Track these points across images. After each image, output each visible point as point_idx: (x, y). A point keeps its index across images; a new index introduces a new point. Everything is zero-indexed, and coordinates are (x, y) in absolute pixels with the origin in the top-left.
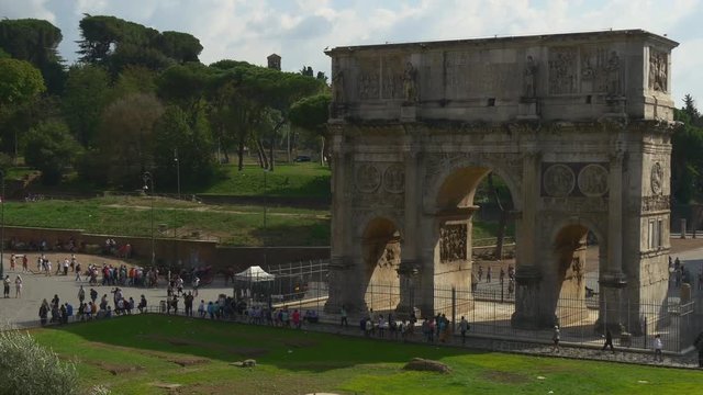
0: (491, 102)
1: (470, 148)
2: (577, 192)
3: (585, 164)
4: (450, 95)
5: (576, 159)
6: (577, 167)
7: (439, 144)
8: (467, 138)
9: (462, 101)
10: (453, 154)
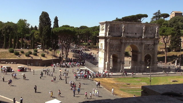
0: (136, 34)
1: (131, 41)
2: (149, 49)
3: (150, 45)
4: (128, 32)
5: (149, 44)
6: (149, 45)
7: (126, 41)
8: (131, 40)
9: (130, 33)
10: (129, 42)
